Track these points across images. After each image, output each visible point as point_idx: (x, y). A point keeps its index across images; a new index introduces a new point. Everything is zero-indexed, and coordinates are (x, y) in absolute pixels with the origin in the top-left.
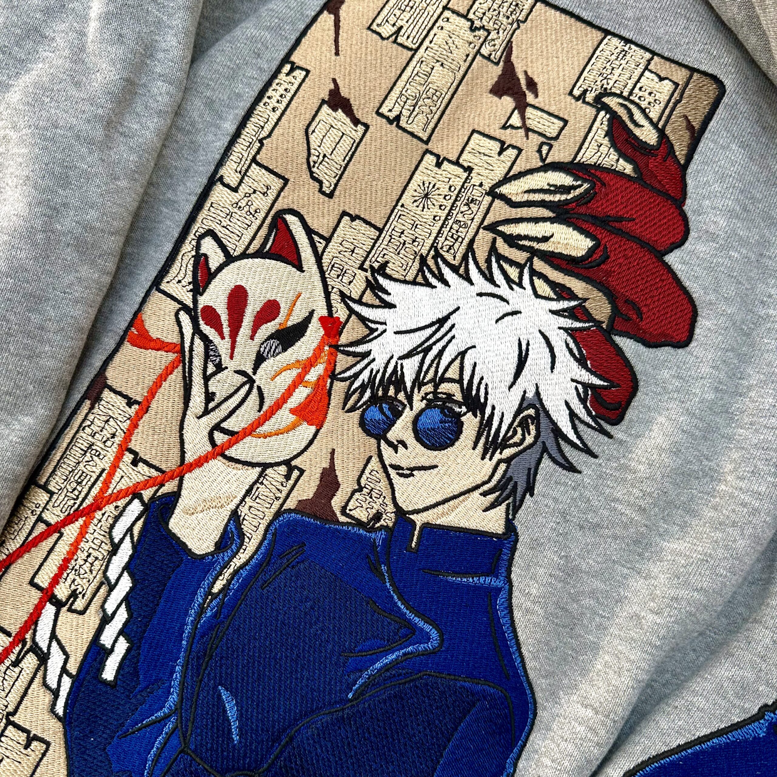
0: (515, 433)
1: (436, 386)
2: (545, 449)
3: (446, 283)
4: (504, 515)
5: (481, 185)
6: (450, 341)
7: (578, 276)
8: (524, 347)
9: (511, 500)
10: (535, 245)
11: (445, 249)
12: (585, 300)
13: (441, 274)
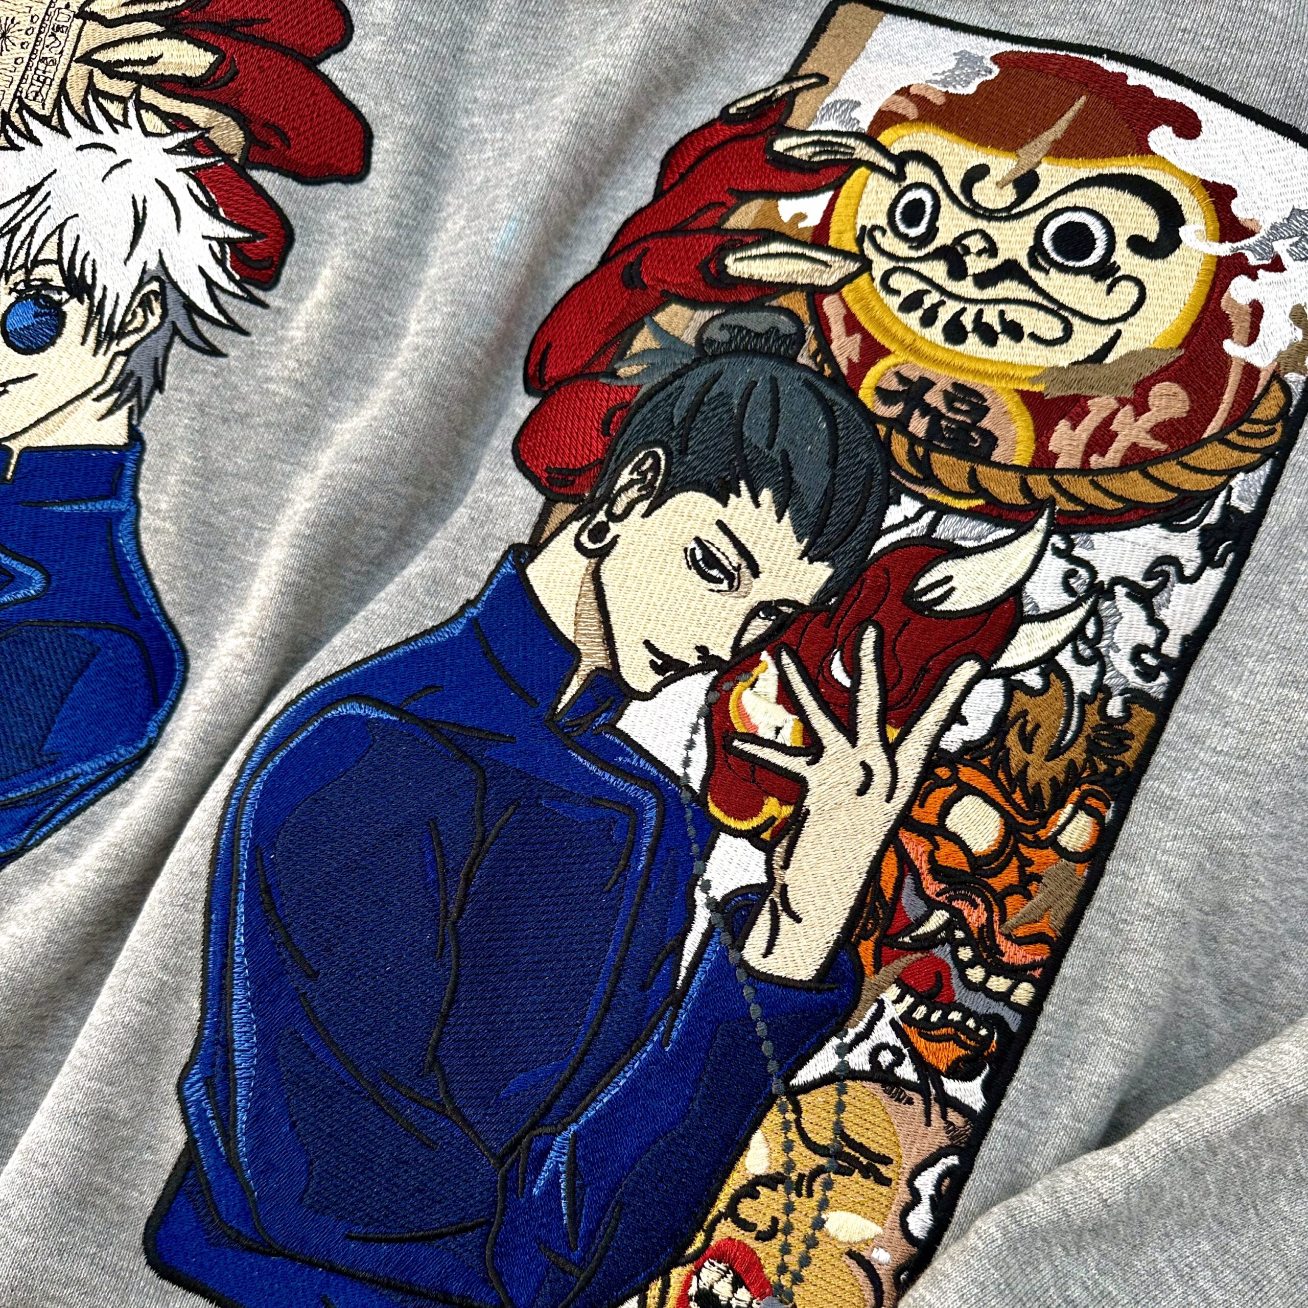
0: (134, 315)
1: (28, 272)
2: (176, 331)
3: (36, 142)
4: (126, 421)
5: (67, 6)
6: (44, 213)
7: (198, 101)
8: (140, 208)
9: (134, 402)
10: (140, 70)
11: (31, 97)
12: (208, 130)
13: (30, 131)
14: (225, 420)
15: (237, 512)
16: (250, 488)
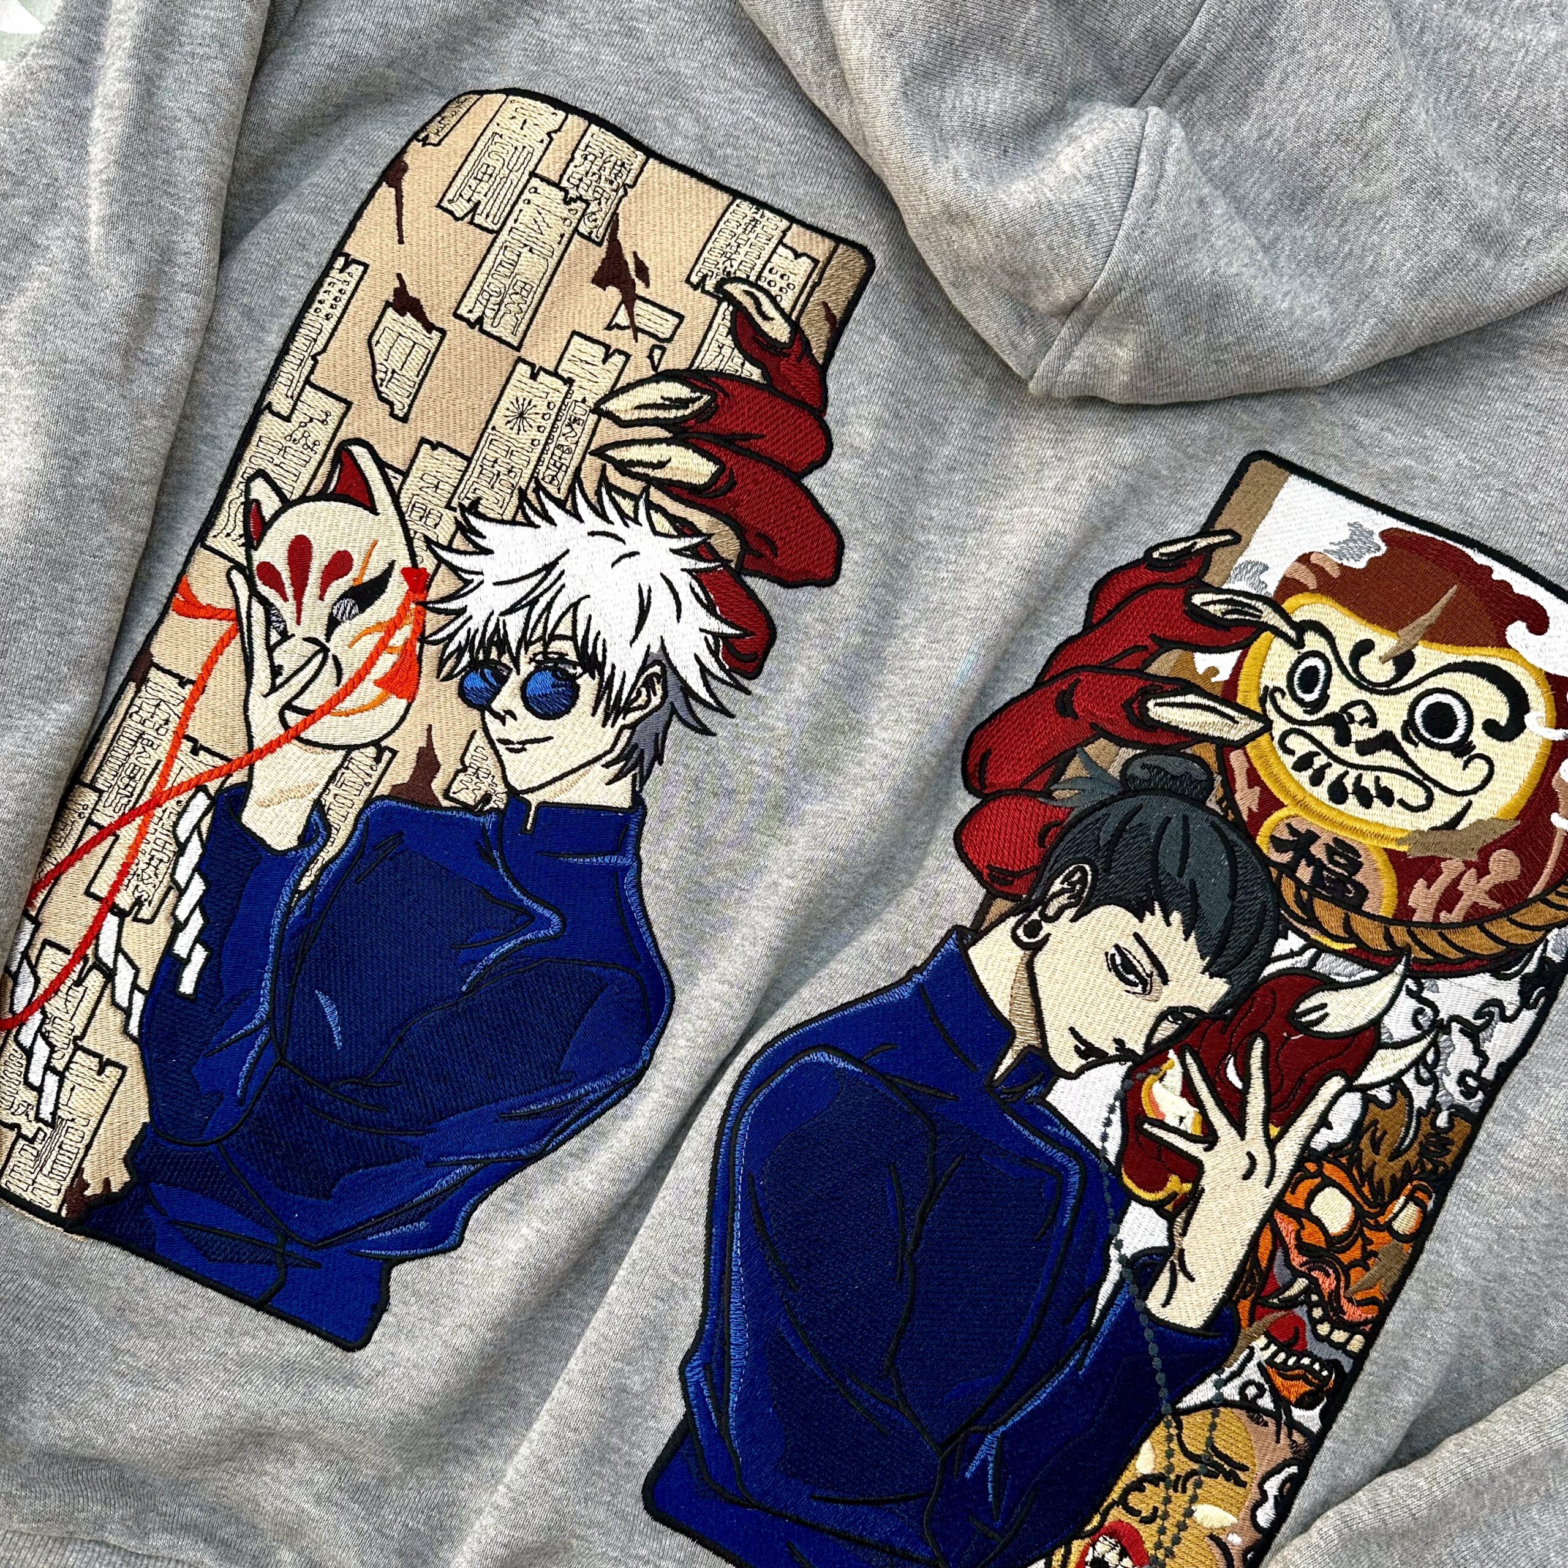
0: (639, 694)
1: (546, 645)
2: (674, 711)
3: (551, 521)
4: (630, 787)
5: (584, 401)
6: (559, 591)
7: (702, 508)
8: (645, 595)
9: (637, 770)
10: (650, 472)
11: (548, 479)
12: (710, 536)
13: (545, 511)
14: (716, 795)
15: (722, 874)
16: (734, 854)
